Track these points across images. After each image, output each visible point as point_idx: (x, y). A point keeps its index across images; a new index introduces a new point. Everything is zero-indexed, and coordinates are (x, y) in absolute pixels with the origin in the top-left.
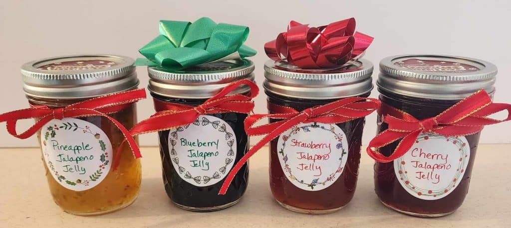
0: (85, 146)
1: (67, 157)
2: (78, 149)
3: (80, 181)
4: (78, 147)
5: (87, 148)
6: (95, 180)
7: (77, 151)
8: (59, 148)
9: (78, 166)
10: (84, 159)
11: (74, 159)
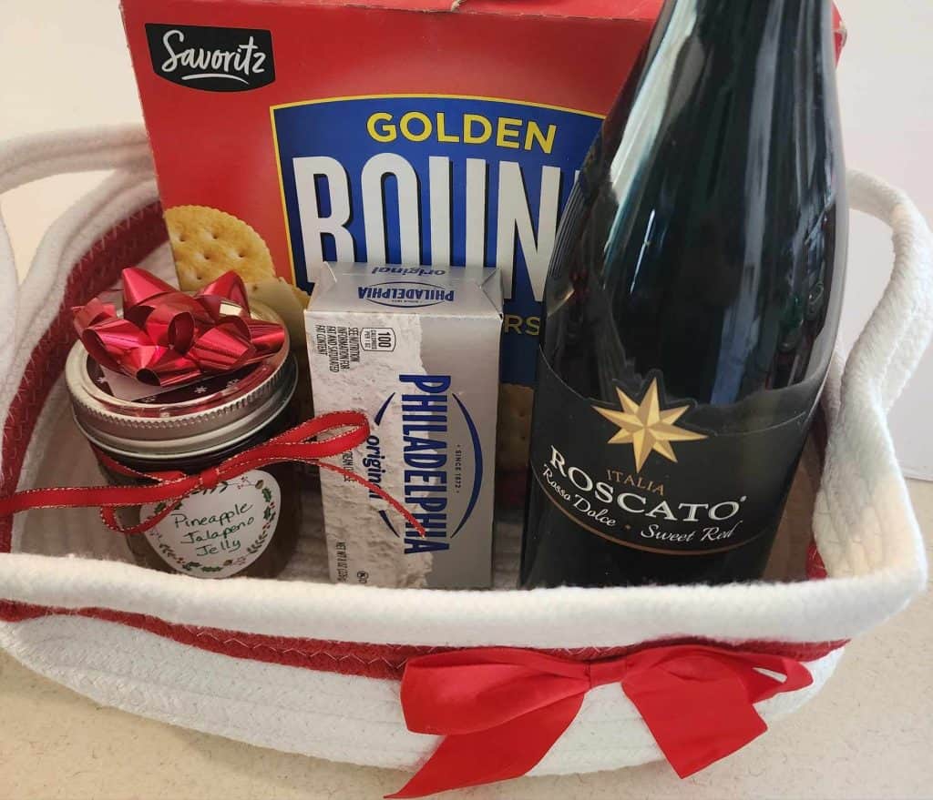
0: (239, 509)
1: (205, 534)
2: (227, 517)
3: (230, 562)
4: (227, 514)
5: (244, 510)
6: (255, 551)
7: (225, 521)
8: (189, 523)
9: (227, 542)
10: (238, 527)
11: (221, 533)
